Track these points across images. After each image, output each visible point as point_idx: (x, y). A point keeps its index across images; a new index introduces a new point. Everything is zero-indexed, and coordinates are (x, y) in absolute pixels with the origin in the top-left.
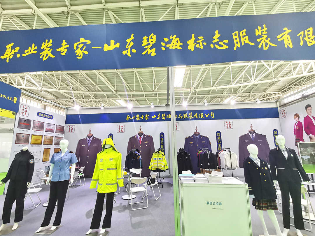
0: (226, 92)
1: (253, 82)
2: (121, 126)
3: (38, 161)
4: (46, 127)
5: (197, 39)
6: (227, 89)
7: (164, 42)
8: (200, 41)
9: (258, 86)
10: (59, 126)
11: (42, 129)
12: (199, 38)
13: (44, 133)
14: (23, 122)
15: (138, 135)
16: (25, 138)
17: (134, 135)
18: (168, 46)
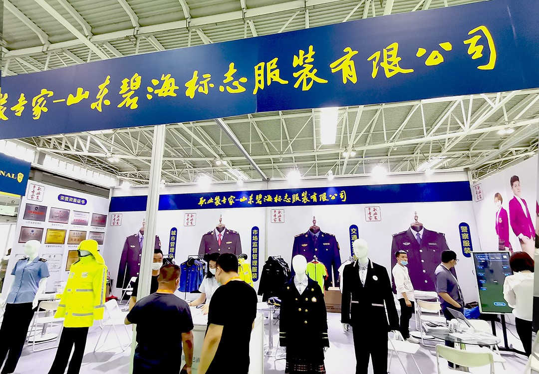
0: (419, 151)
1: (467, 130)
2: (190, 215)
3: (57, 270)
4: (72, 217)
5: (201, 78)
6: (422, 146)
7: (152, 86)
8: (205, 82)
9: (483, 137)
10: (98, 216)
11: (66, 220)
12: (205, 76)
13: (69, 227)
14: (33, 209)
15: (216, 230)
16: (36, 234)
17: (210, 231)
18: (156, 92)
